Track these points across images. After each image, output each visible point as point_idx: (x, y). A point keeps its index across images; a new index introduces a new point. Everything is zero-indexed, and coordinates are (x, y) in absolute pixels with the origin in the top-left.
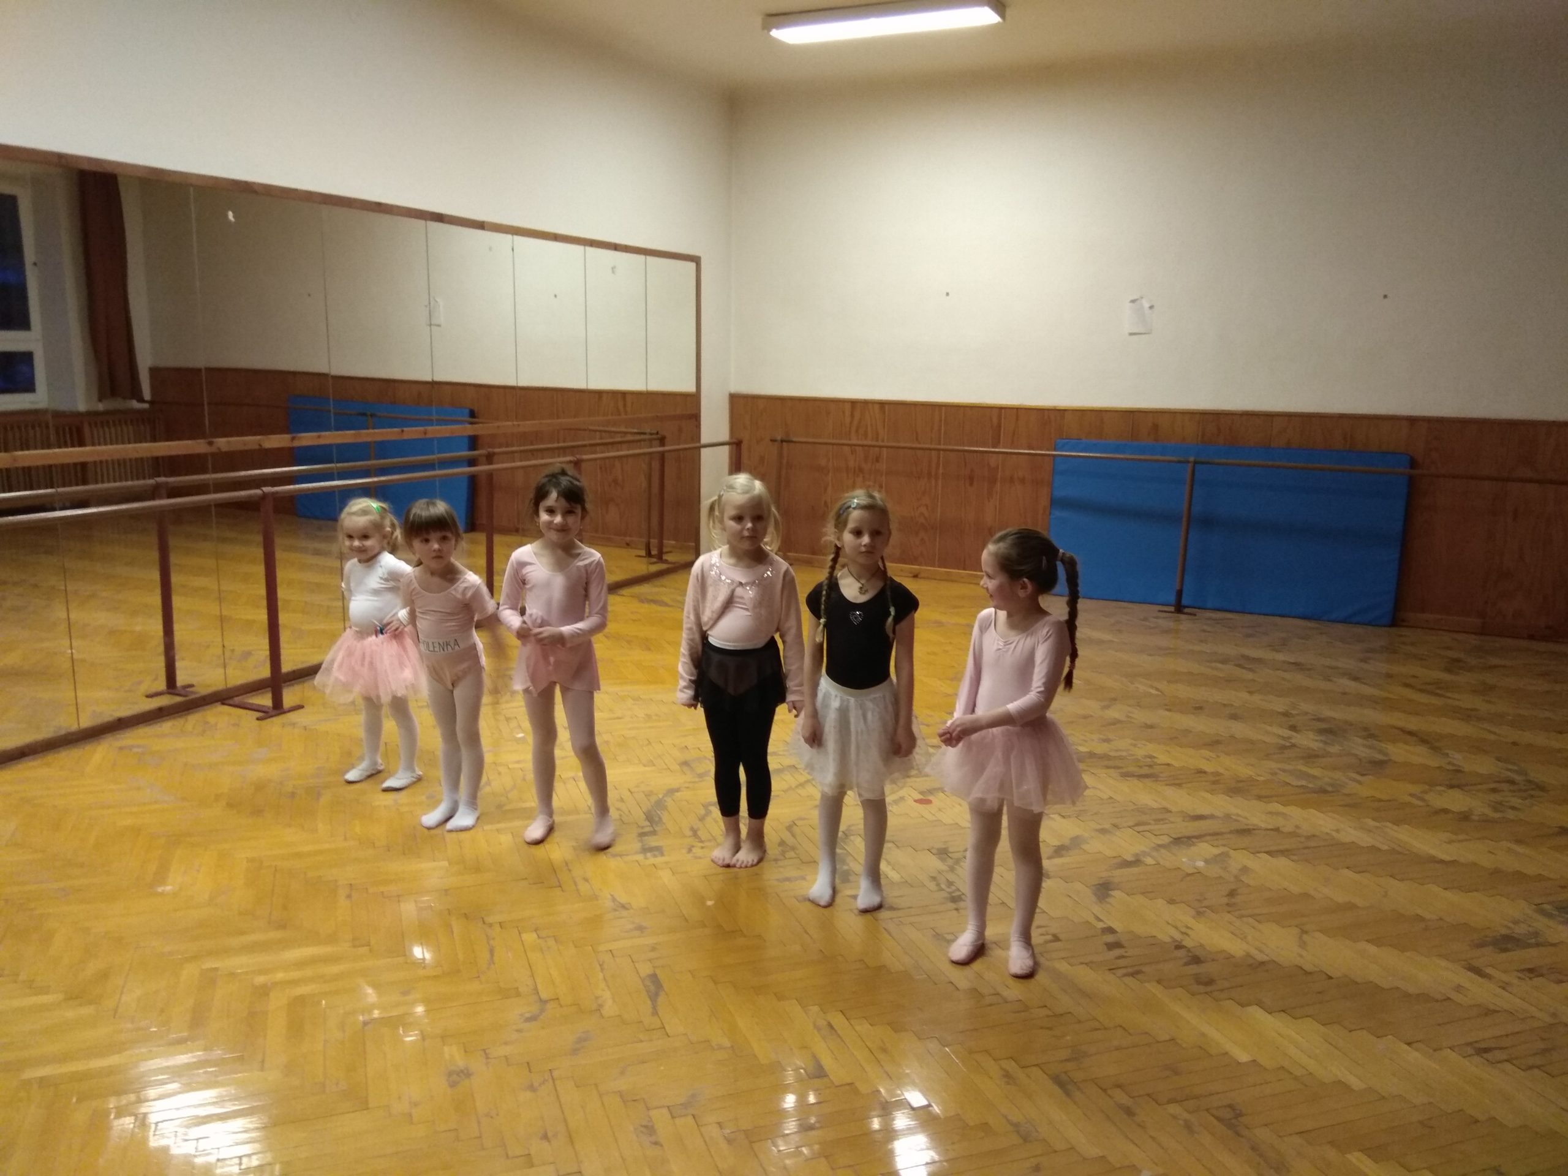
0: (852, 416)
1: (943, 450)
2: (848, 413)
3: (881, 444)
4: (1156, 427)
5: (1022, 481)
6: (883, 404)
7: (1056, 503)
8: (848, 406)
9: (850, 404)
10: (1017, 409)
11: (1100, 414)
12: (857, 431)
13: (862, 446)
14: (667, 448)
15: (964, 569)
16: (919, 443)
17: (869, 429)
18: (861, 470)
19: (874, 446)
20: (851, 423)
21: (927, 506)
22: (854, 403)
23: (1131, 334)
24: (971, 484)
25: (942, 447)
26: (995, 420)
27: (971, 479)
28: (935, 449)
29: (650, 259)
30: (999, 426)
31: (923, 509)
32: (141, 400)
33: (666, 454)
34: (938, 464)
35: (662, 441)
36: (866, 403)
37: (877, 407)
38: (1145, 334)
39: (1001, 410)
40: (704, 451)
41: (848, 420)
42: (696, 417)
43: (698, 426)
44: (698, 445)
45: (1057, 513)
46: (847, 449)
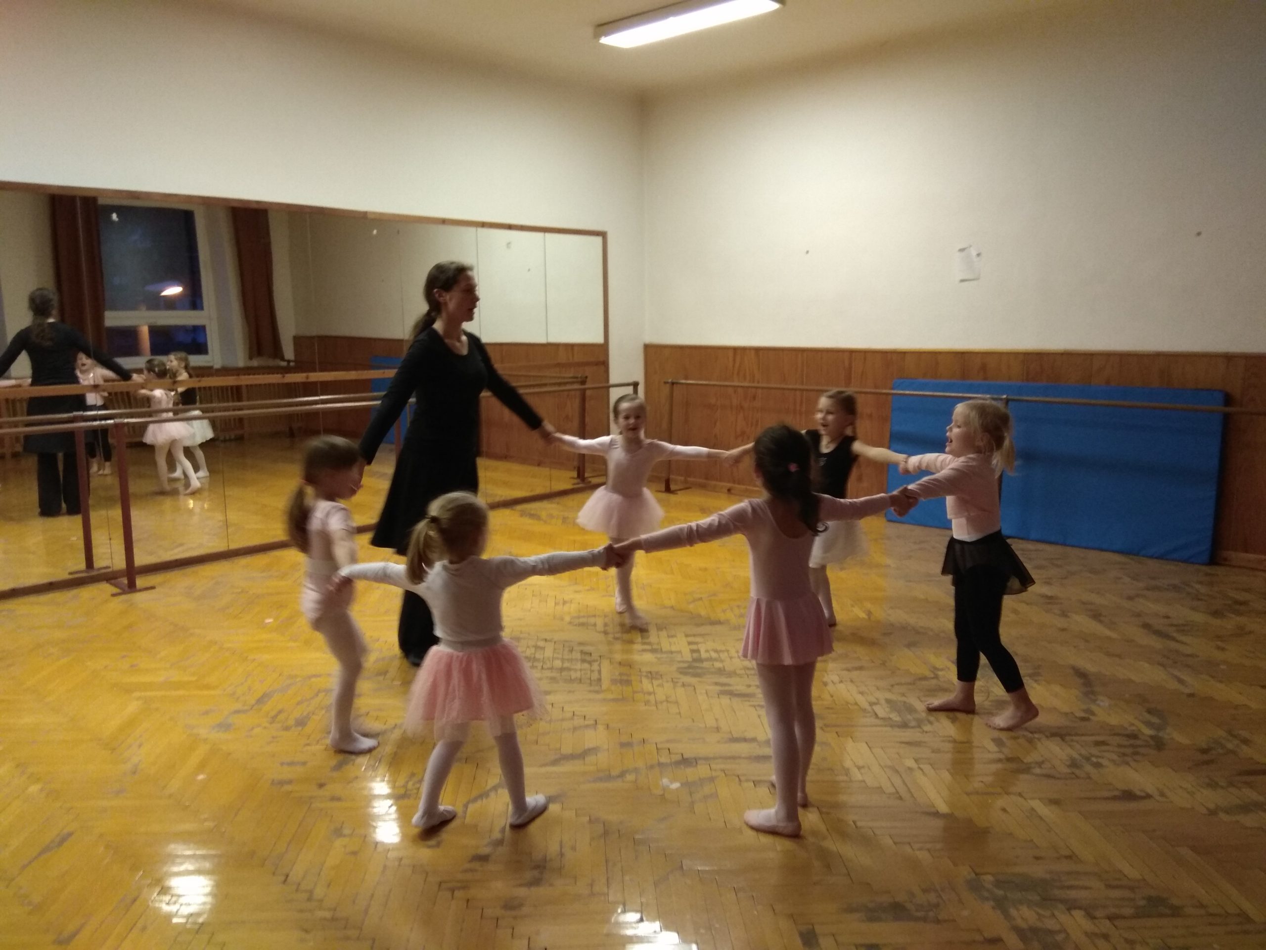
0: (734, 360)
1: (807, 390)
2: (731, 358)
3: (756, 385)
4: (984, 368)
5: (870, 416)
6: (758, 350)
8: (731, 354)
9: (732, 351)
10: (865, 351)
12: (738, 374)
13: (742, 387)
16: (786, 384)
17: (747, 370)
19: (752, 387)
22: (736, 350)
23: (962, 281)
25: (804, 387)
26: (847, 363)
28: (800, 390)
29: (549, 236)
32: (283, 359)
33: (588, 393)
35: (583, 382)
36: (744, 349)
37: (753, 352)
38: (973, 280)
39: (852, 352)
40: (611, 390)
41: (731, 365)
42: (604, 364)
43: (607, 370)
44: (606, 385)
46: (731, 390)
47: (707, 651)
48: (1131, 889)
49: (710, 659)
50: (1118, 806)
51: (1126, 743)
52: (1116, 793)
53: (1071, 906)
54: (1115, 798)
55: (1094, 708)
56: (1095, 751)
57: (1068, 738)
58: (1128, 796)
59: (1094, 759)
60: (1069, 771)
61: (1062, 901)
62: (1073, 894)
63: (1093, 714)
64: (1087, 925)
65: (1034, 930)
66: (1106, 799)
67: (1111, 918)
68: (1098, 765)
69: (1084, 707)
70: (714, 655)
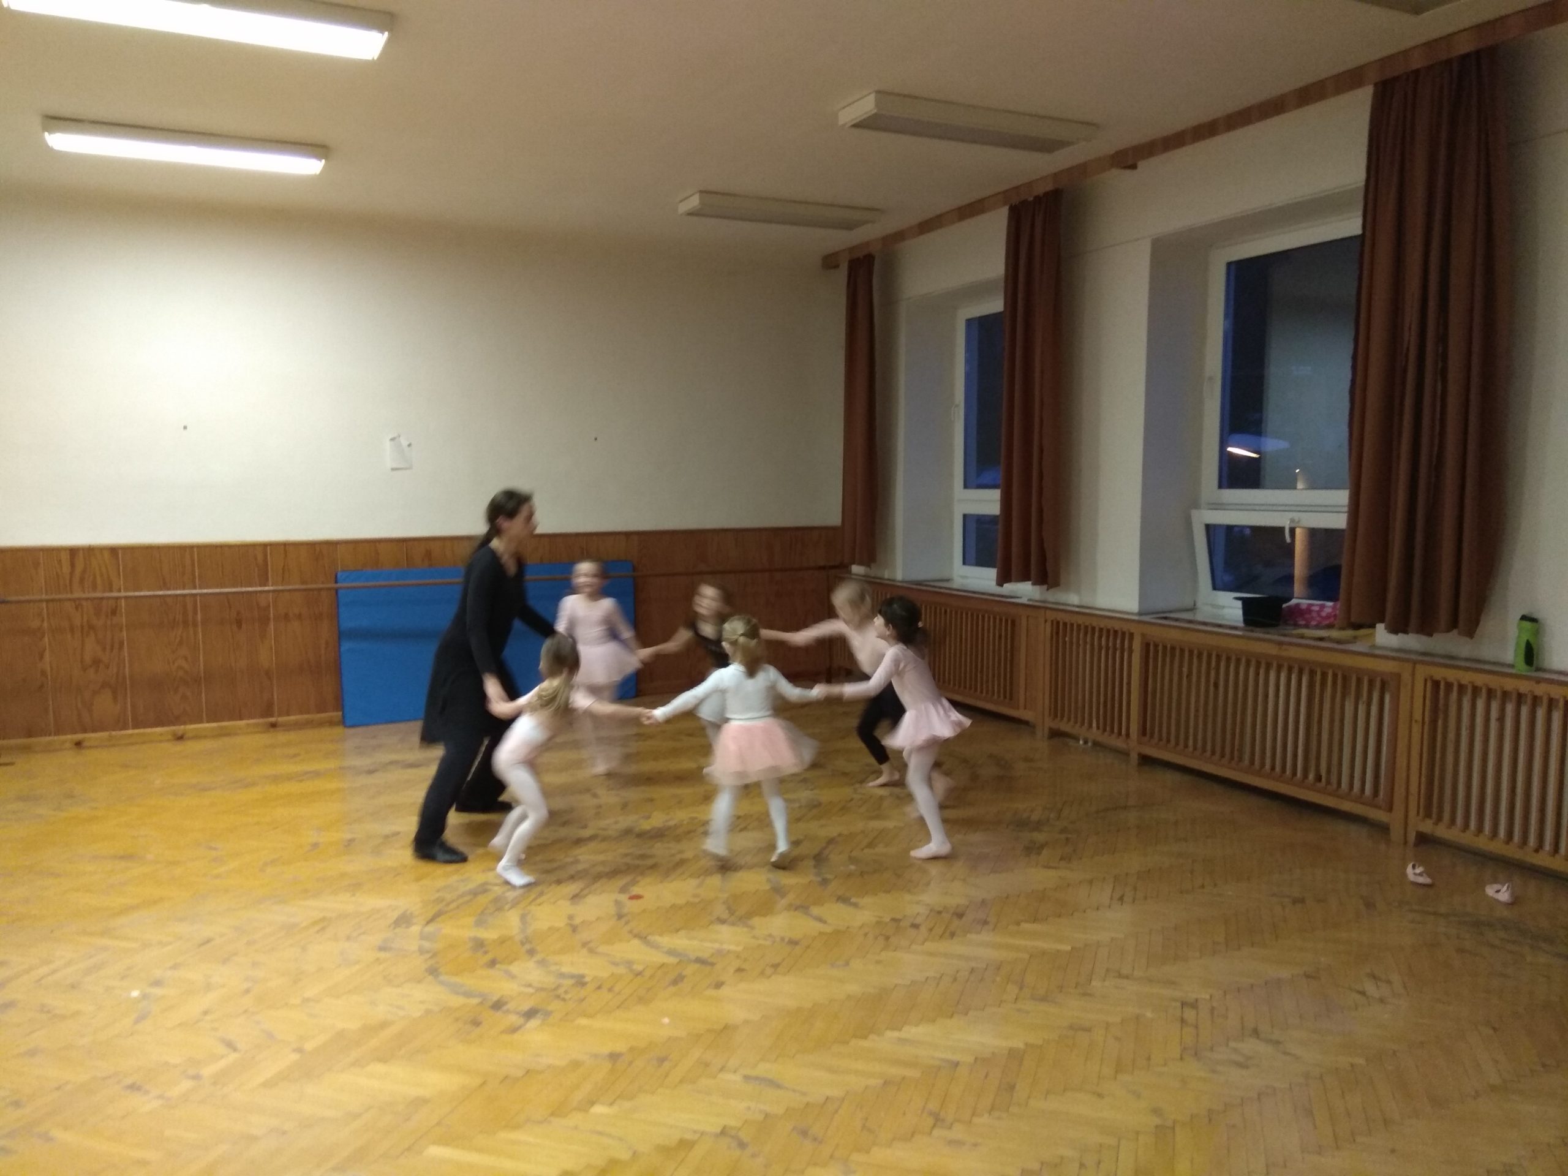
0: (73, 565)
1: (200, 595)
2: (66, 564)
3: (116, 594)
4: (428, 554)
5: (299, 617)
6: (115, 550)
7: (344, 635)
8: (65, 558)
9: (66, 552)
10: (283, 545)
12: (82, 580)
16: (168, 590)
17: (98, 579)
18: (91, 627)
20: (72, 573)
21: (186, 659)
22: (73, 552)
23: (393, 469)
24: (240, 626)
25: (198, 591)
26: (260, 558)
27: (239, 623)
28: (188, 595)
30: (266, 564)
31: (180, 663)
34: (195, 610)
36: (90, 551)
37: (106, 554)
38: (406, 469)
39: (265, 546)
41: (66, 569)
45: (348, 646)
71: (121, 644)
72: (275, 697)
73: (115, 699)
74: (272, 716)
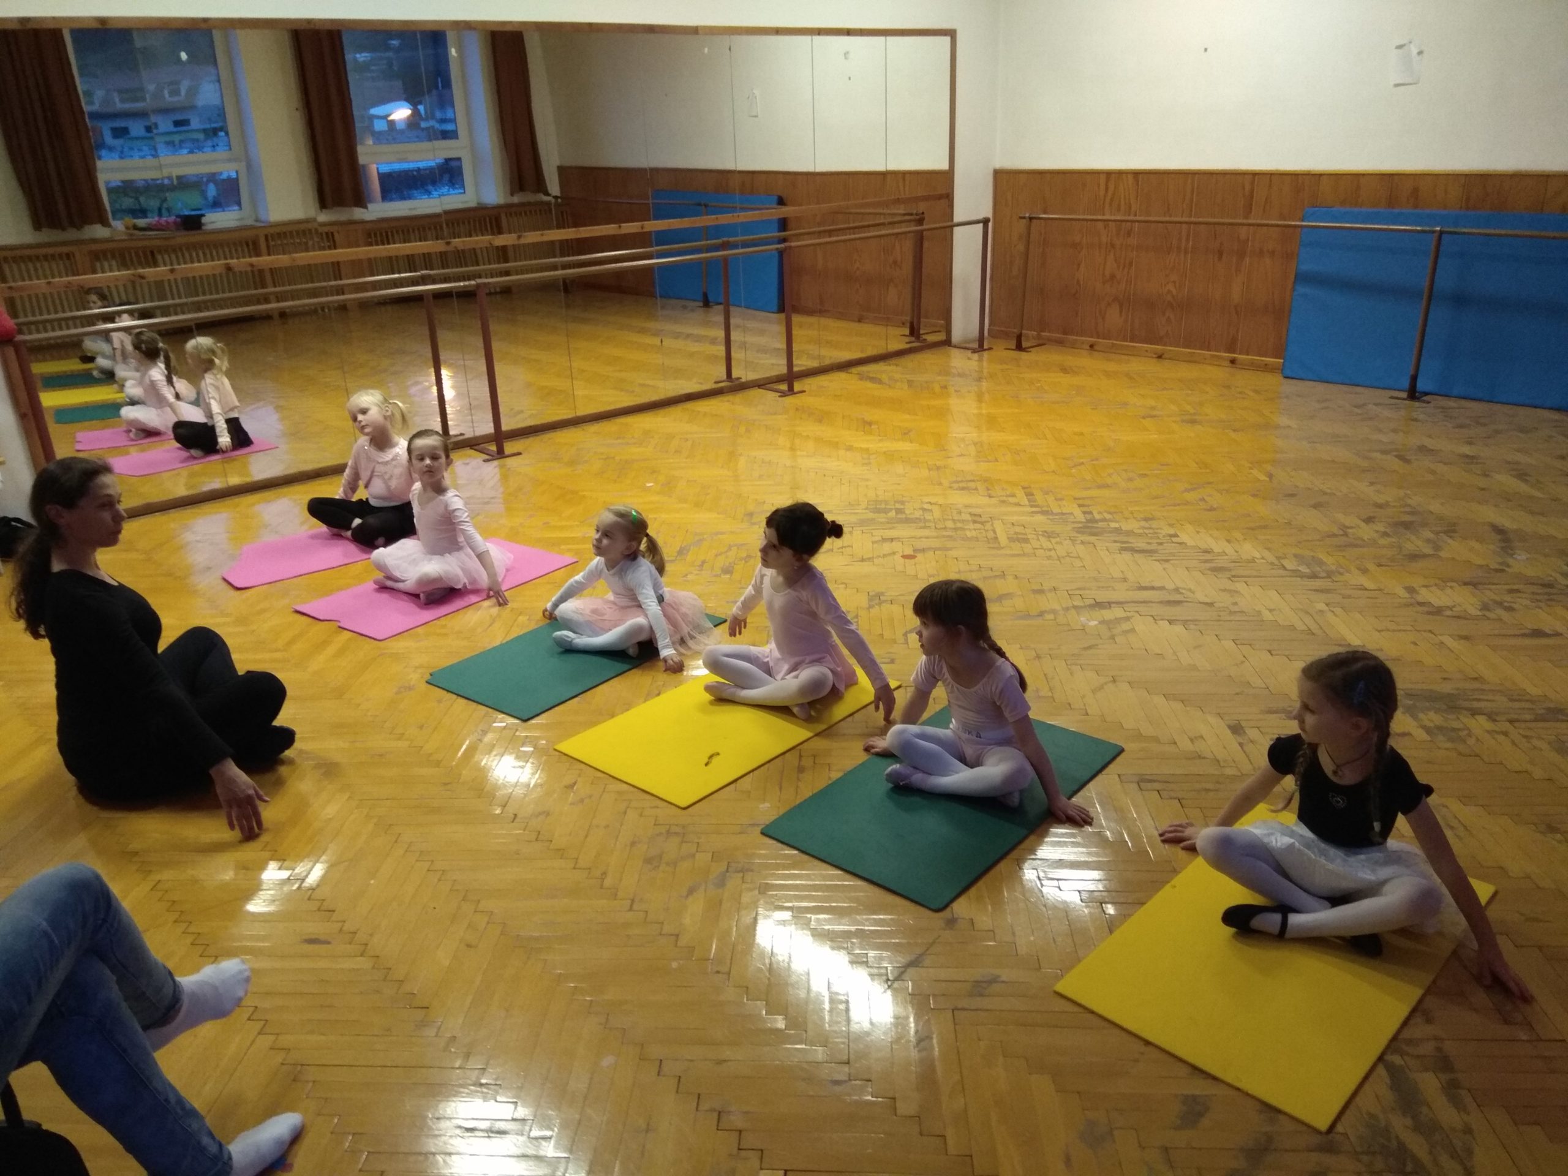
0: (1107, 189)
1: (1195, 223)
2: (1103, 187)
3: (1131, 218)
4: (1415, 191)
5: (1272, 254)
6: (1137, 174)
7: (1302, 278)
8: (1103, 178)
9: (1105, 175)
10: (1271, 174)
11: (1356, 177)
12: (1111, 205)
13: (1115, 221)
14: (925, 227)
15: (1209, 350)
16: (1170, 216)
17: (1122, 200)
18: (1113, 246)
19: (1127, 221)
20: (1105, 196)
21: (1174, 282)
22: (1109, 174)
23: (1396, 85)
24: (1220, 258)
25: (1193, 219)
26: (1248, 187)
27: (1220, 253)
28: (1186, 223)
29: (891, 40)
30: (1252, 192)
31: (1170, 287)
32: (548, 194)
33: (925, 233)
34: (1188, 240)
35: (920, 221)
36: (1120, 173)
37: (1130, 177)
38: (1411, 84)
39: (1255, 175)
40: (956, 230)
41: (1102, 193)
42: (948, 197)
43: (951, 206)
44: (949, 224)
45: (1301, 289)
46: (1100, 225)
47: (1099, 513)
48: (1532, 702)
49: (1104, 520)
50: (1528, 642)
51: (1539, 591)
52: (1527, 631)
53: (1474, 713)
54: (1524, 635)
55: (1510, 561)
56: (1508, 598)
57: (1480, 587)
58: (1538, 633)
59: (1506, 604)
60: (1479, 613)
61: (1466, 709)
62: (1476, 705)
63: (1508, 566)
64: (1489, 725)
65: (1440, 728)
66: (1515, 635)
67: (1511, 721)
68: (1510, 609)
69: (1500, 560)
70: (1108, 516)
71: (1131, 264)
72: (1240, 334)
73: (1121, 312)
74: (1234, 352)
